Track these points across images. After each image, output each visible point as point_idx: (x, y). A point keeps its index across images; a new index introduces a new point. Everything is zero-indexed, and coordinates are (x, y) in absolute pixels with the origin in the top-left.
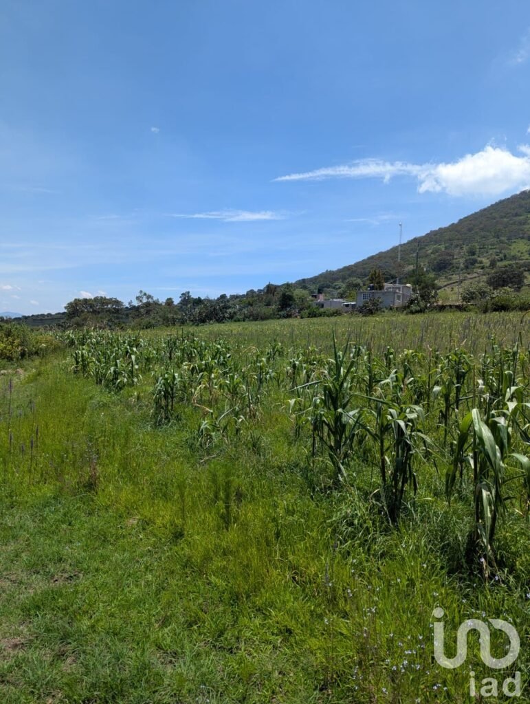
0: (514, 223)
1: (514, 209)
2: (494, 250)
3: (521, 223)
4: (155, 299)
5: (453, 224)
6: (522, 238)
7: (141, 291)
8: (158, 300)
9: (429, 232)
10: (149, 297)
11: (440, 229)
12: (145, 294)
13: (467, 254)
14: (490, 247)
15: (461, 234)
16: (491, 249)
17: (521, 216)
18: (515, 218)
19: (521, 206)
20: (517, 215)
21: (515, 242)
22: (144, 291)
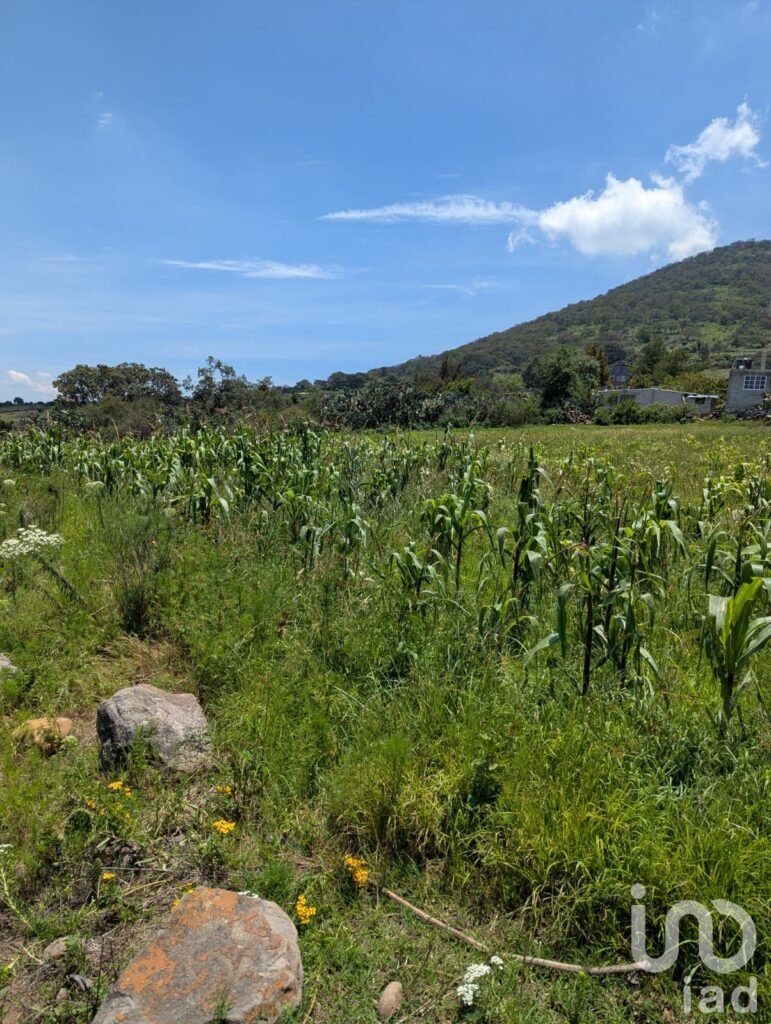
0: (695, 299)
1: (693, 278)
2: (677, 336)
3: (706, 299)
4: (238, 375)
5: (600, 296)
6: (712, 321)
7: (211, 358)
8: (244, 377)
9: (566, 306)
10: (229, 371)
11: (581, 302)
12: (219, 365)
13: (636, 340)
14: (668, 331)
15: (619, 311)
16: (671, 334)
17: (703, 288)
18: (694, 291)
19: (702, 275)
20: (697, 287)
21: (703, 326)
22: (217, 357)
